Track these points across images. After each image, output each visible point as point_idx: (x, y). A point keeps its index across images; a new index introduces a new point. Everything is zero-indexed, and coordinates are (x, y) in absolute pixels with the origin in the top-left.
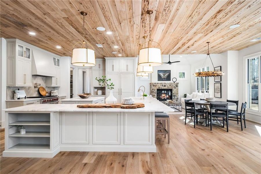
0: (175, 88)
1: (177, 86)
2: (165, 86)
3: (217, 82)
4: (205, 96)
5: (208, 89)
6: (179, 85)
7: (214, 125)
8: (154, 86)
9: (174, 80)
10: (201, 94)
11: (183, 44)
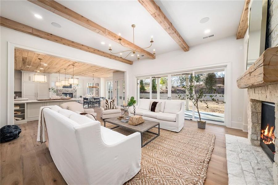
0: (74, 92)
1: (76, 91)
2: (68, 91)
3: (97, 90)
4: (92, 96)
5: (93, 93)
6: (77, 91)
7: (96, 106)
8: (60, 91)
9: (74, 88)
10: (90, 95)
11: (83, 74)
